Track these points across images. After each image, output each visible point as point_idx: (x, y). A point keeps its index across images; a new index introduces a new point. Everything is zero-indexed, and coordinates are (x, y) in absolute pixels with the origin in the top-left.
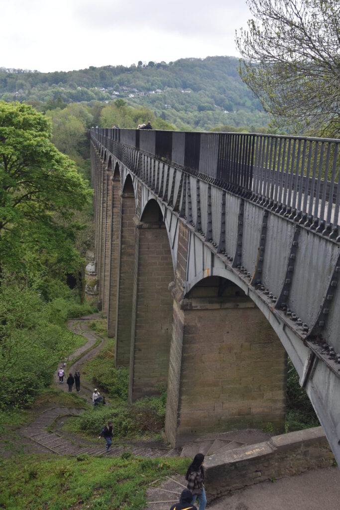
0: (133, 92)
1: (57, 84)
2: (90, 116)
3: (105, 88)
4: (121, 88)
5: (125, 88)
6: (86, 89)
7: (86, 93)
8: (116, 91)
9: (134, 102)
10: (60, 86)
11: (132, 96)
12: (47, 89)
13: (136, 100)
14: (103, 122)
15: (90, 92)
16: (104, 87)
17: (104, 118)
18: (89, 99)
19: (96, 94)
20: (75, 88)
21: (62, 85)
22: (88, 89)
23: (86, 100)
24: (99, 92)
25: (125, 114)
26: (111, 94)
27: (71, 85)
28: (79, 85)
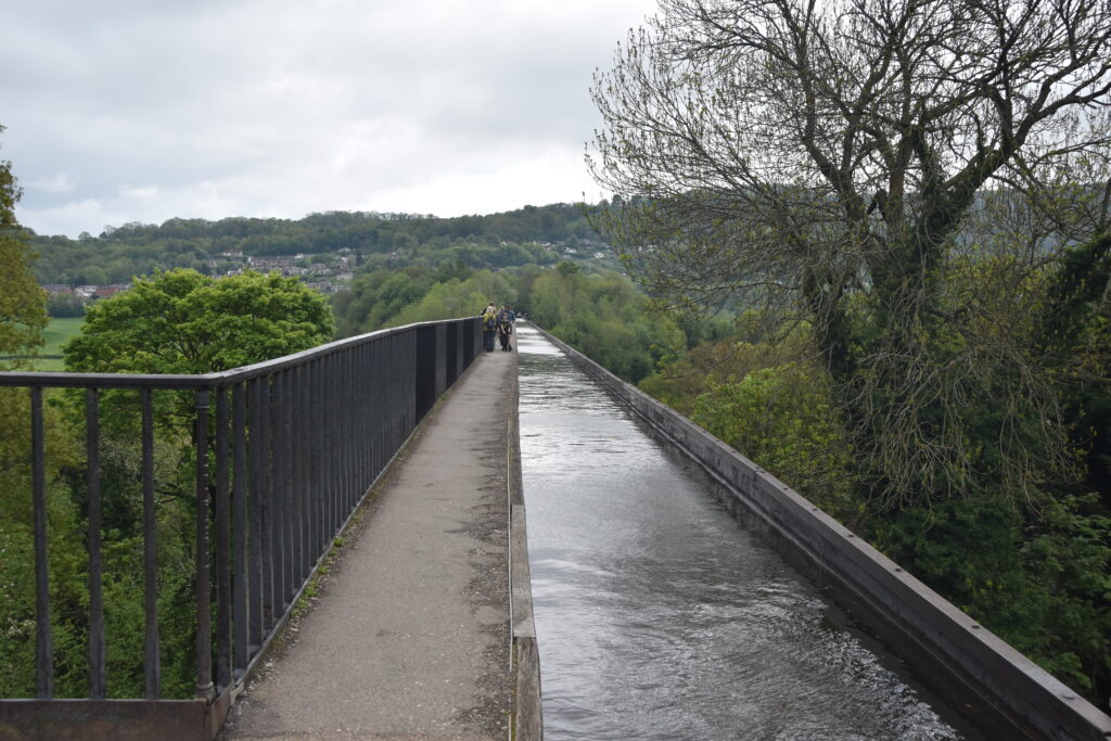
0: (602, 249)
1: (465, 237)
2: (514, 292)
3: (552, 243)
4: (579, 242)
5: (587, 242)
6: (515, 245)
7: (516, 252)
8: (571, 247)
9: (604, 266)
10: (471, 241)
11: (600, 255)
12: (447, 247)
13: (607, 262)
14: (534, 301)
15: (522, 250)
16: (548, 241)
17: (536, 295)
18: (521, 261)
19: (533, 253)
20: (496, 243)
21: (474, 238)
22: (520, 244)
23: (515, 265)
24: (541, 250)
25: (576, 287)
26: (562, 253)
27: (489, 239)
28: (505, 239)
